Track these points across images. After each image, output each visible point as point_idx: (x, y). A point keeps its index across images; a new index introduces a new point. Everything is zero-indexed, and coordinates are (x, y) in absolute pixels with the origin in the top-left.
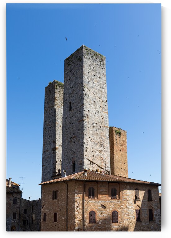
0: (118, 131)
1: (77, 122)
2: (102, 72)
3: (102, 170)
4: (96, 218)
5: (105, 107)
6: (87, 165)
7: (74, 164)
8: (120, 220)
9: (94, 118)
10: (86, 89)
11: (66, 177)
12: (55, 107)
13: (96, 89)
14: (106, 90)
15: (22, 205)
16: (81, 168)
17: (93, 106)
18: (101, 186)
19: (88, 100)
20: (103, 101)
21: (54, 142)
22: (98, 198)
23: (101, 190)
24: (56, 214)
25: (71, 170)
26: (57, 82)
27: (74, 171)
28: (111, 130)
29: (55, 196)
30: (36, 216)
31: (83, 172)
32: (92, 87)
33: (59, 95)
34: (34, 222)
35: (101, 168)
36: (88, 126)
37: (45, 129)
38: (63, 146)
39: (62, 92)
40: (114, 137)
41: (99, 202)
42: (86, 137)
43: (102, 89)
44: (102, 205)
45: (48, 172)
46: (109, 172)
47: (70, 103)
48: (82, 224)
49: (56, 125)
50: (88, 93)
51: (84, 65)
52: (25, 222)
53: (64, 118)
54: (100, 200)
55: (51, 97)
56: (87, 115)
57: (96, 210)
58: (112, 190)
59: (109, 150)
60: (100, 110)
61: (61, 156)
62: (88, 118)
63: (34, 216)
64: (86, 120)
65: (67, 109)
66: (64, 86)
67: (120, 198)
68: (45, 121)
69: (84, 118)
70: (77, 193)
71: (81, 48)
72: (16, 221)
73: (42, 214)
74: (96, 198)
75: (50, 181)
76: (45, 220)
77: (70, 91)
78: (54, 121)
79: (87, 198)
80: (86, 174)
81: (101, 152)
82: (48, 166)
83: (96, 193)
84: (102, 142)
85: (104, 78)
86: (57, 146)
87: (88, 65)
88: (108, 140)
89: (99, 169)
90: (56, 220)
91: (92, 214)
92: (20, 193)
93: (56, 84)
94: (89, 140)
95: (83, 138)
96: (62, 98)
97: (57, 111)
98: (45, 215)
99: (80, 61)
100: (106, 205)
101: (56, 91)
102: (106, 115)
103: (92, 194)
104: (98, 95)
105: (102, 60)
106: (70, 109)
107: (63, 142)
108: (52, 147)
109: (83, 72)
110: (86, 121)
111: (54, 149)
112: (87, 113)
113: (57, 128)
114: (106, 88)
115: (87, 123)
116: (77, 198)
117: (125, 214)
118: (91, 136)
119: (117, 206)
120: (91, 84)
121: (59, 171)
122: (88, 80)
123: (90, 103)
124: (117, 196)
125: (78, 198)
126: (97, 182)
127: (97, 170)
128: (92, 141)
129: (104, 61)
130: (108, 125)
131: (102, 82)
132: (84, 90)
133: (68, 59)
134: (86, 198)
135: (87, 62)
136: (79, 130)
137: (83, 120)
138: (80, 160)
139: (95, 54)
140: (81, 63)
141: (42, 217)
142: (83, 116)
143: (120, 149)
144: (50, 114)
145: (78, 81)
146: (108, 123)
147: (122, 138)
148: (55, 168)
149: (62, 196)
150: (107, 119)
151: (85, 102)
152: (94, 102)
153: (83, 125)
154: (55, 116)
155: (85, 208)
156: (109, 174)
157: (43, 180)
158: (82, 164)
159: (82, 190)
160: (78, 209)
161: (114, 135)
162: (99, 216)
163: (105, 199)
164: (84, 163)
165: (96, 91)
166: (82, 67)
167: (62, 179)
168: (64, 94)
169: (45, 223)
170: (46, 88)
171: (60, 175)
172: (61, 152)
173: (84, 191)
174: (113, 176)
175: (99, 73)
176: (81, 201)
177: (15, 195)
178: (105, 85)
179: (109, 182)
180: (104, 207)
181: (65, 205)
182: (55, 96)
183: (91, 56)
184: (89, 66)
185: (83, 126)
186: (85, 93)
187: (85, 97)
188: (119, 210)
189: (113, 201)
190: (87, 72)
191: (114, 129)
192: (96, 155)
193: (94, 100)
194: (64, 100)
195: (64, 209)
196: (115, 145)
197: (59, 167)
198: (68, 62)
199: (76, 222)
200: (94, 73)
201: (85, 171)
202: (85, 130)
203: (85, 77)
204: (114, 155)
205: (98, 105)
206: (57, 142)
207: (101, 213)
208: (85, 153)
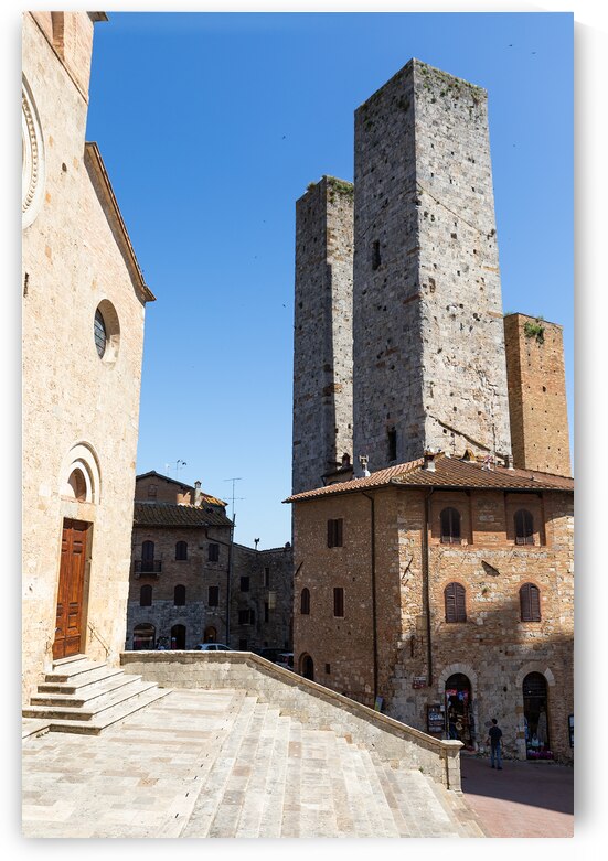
0: (535, 326)
1: (399, 305)
2: (477, 141)
3: (483, 454)
4: (468, 608)
5: (489, 251)
6: (434, 439)
7: (392, 436)
8: (545, 612)
9: (455, 288)
10: (425, 198)
11: (369, 478)
12: (330, 260)
13: (459, 195)
14: (490, 198)
15: (236, 562)
16: (416, 448)
17: (449, 251)
18: (481, 505)
19: (434, 233)
20: (481, 233)
21: (329, 369)
22: (471, 542)
23: (482, 518)
24: (338, 593)
25: (383, 454)
26: (332, 183)
27: (393, 458)
28: (511, 323)
29: (335, 536)
30: (278, 599)
31: (420, 461)
32: (446, 191)
33: (341, 221)
34: (272, 617)
35: (481, 447)
36: (433, 313)
37: (298, 329)
38: (356, 380)
39: (350, 213)
40: (522, 346)
41: (477, 555)
42: (428, 350)
43: (478, 195)
44: (485, 565)
45: (313, 462)
46: (506, 458)
47: (377, 244)
48: (421, 623)
49: (334, 314)
50: (434, 209)
51: (417, 121)
52: (246, 616)
53: (359, 293)
54: (480, 548)
55: (315, 230)
56: (431, 280)
57: (466, 582)
58: (517, 518)
59: (504, 389)
60: (472, 261)
61: (350, 413)
62: (433, 288)
63: (271, 598)
64: (430, 297)
65: (367, 264)
66: (353, 193)
67: (543, 542)
68: (299, 305)
69: (422, 290)
70: (402, 526)
71: (408, 70)
72: (219, 612)
73: (297, 593)
74: (464, 542)
75: (319, 491)
76: (305, 610)
77: (376, 207)
78: (327, 305)
79: (437, 541)
80: (432, 468)
81: (477, 395)
82: (312, 443)
83: (464, 527)
84: (482, 362)
85: (484, 159)
86: (337, 380)
87: (429, 120)
88: (503, 358)
89: (474, 450)
90: (339, 611)
91: (455, 592)
92: (229, 526)
93: (330, 189)
94: (439, 358)
95: (419, 353)
96: (351, 231)
97: (335, 271)
98: (306, 594)
99: (406, 110)
100: (499, 565)
101: (330, 209)
102: (491, 277)
103: (452, 530)
104: (467, 214)
105: (476, 101)
106: (377, 262)
107: (356, 368)
108: (323, 384)
109: (413, 143)
110: (427, 297)
111: (330, 390)
112: (432, 274)
113: (335, 326)
114: (490, 190)
115: (432, 306)
116: (403, 541)
117: (564, 594)
118: (447, 347)
119: (535, 569)
120: (441, 182)
121: (346, 457)
122: (431, 170)
123: (441, 241)
124: (536, 536)
125: (408, 541)
126: (468, 492)
127: (467, 455)
128: (448, 362)
129: (484, 106)
130: (499, 309)
131: (476, 171)
132: (418, 203)
133: (365, 108)
134: (434, 541)
135: (428, 114)
136: (406, 328)
137: (417, 297)
138: (413, 422)
139: (454, 85)
140: (407, 116)
141: (297, 601)
142: (416, 285)
143: (542, 384)
144: (315, 281)
145: (400, 173)
146: (499, 302)
147: (549, 348)
148: (332, 449)
149: (355, 537)
150: (497, 291)
151: (422, 239)
152: (454, 236)
153: (418, 311)
154: (329, 288)
155: (432, 573)
156: (506, 466)
157: (297, 487)
158: (419, 434)
159: (420, 516)
160: (409, 576)
161: (522, 339)
162: (475, 602)
163: (494, 545)
164: (423, 431)
165: (460, 202)
166: (410, 128)
167: (356, 483)
168: (356, 218)
169: (306, 619)
170: (300, 203)
171: (348, 471)
172: (350, 400)
173: (427, 521)
174: (520, 473)
175: (467, 145)
176: (418, 553)
177: (213, 534)
178: (489, 180)
179: (507, 492)
180: (492, 571)
181: (367, 564)
182: (329, 225)
183: (437, 92)
184: (435, 123)
185: (418, 316)
186: (421, 209)
187: (423, 225)
188: (541, 582)
189: (522, 551)
190: (429, 142)
191: (522, 320)
192: (462, 405)
193: (453, 230)
194: (356, 235)
195: (365, 577)
196: (524, 372)
197: (344, 445)
198: (367, 116)
199: (405, 617)
200: (450, 146)
201: (430, 457)
202: (427, 330)
203: (423, 161)
204: (521, 403)
205: (467, 246)
206: (337, 368)
207: (485, 591)
208: (427, 401)
